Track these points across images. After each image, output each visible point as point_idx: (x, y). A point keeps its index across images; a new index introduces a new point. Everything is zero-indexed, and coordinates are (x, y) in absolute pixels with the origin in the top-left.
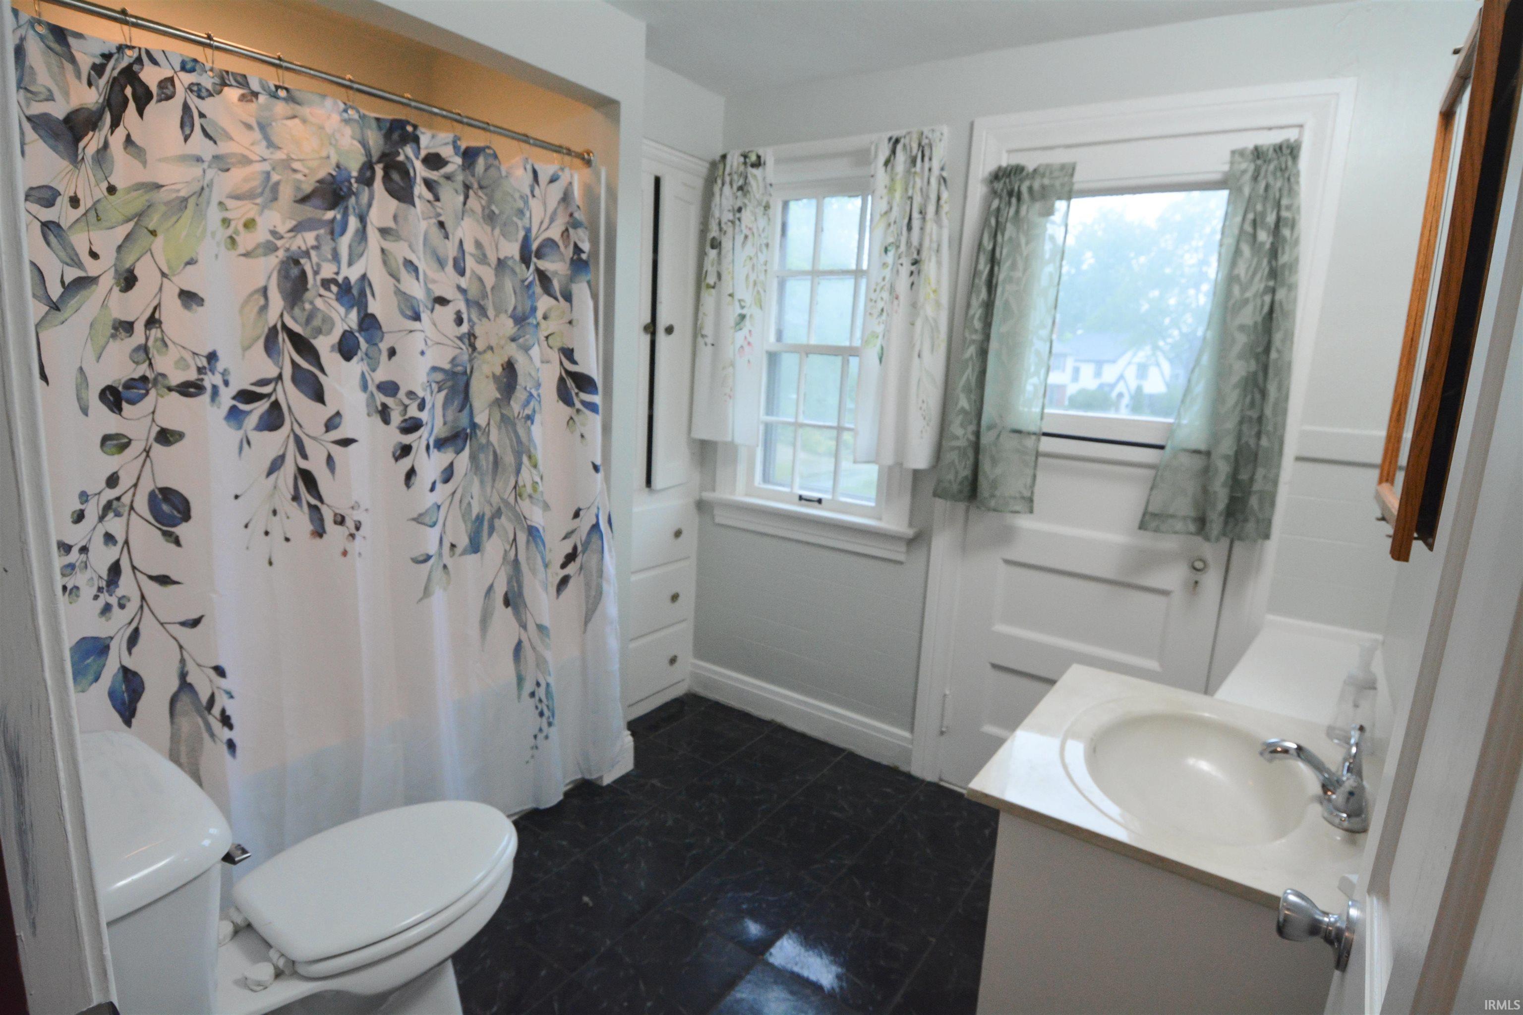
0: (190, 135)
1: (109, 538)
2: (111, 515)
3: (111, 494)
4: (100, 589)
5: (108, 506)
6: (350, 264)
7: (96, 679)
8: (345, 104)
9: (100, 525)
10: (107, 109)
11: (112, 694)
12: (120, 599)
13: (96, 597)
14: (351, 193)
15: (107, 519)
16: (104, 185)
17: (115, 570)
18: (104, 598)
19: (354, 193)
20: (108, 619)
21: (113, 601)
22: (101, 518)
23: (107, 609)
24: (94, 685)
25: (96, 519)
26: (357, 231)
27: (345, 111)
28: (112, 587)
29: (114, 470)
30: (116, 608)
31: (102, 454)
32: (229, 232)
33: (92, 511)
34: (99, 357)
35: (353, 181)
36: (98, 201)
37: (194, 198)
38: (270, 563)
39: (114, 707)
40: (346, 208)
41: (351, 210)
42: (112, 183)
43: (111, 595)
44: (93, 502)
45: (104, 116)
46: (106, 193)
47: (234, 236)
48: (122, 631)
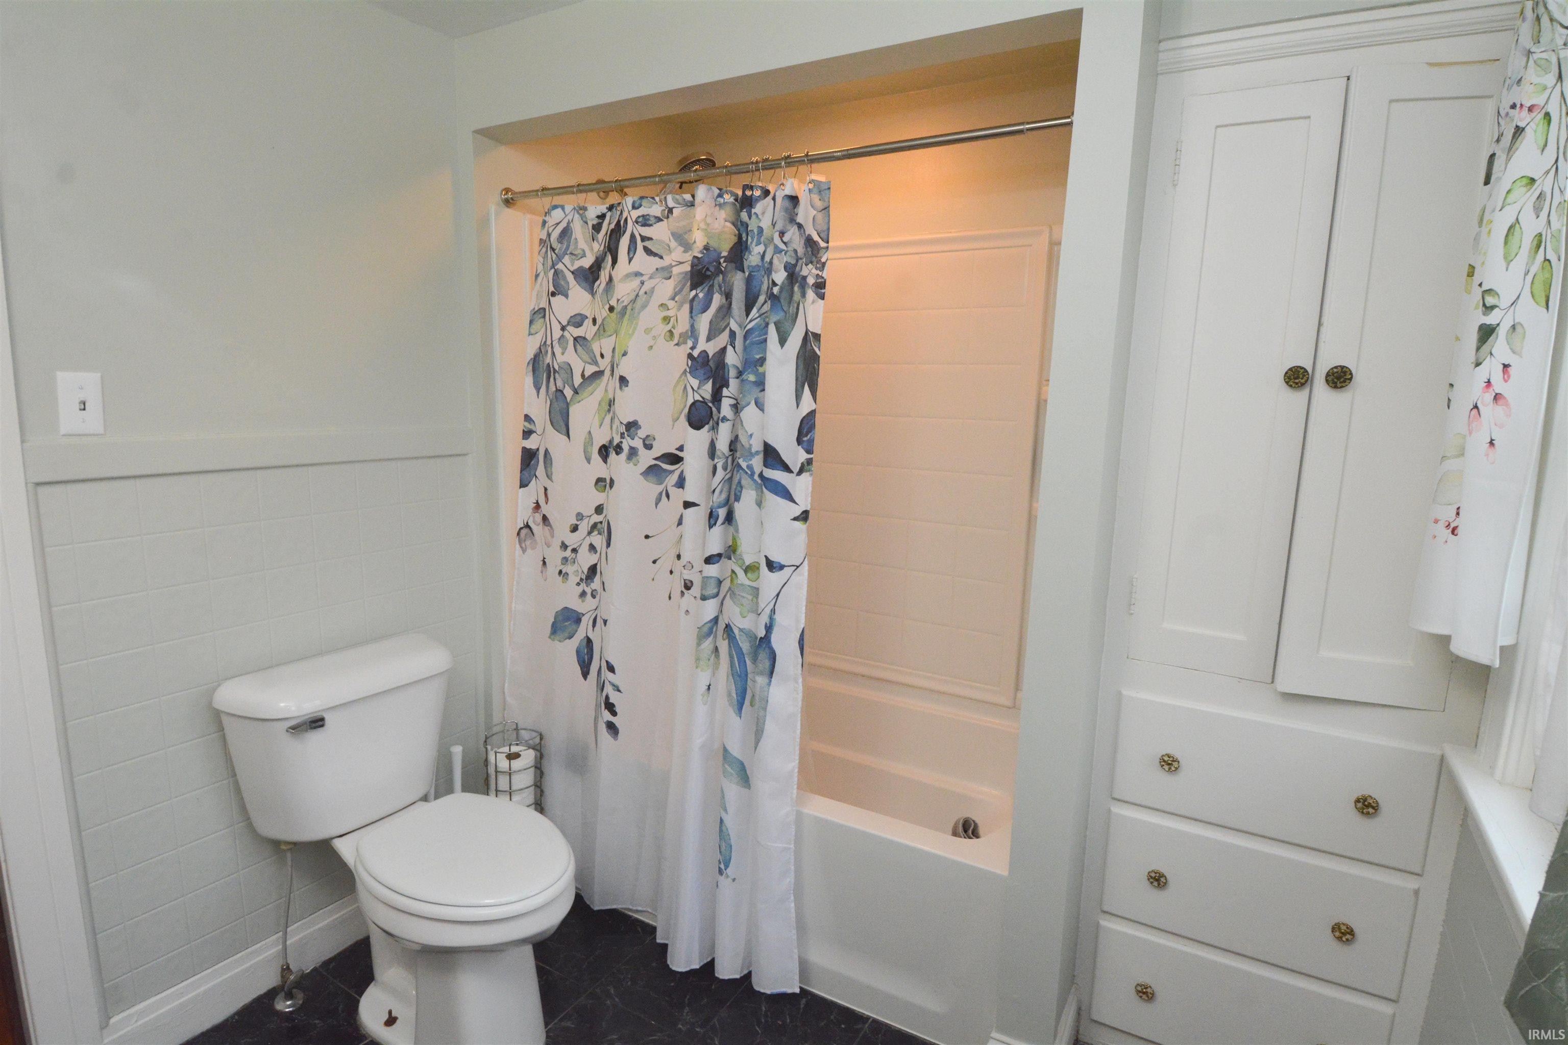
0: (633, 257)
1: (592, 548)
2: (596, 533)
3: (597, 518)
4: (581, 580)
5: (594, 526)
6: (709, 339)
7: (570, 637)
8: (720, 189)
9: (588, 537)
10: (608, 253)
11: (578, 652)
12: (593, 591)
13: (578, 584)
14: (719, 271)
15: (593, 534)
16: (607, 307)
17: (593, 570)
18: (583, 586)
19: (722, 272)
20: (583, 601)
21: (588, 591)
22: (589, 533)
23: (583, 594)
24: (568, 640)
25: (586, 533)
26: (720, 308)
27: (720, 196)
28: (589, 581)
29: (602, 503)
30: (589, 596)
31: (595, 491)
32: (669, 327)
33: (584, 527)
34: (601, 426)
35: (722, 260)
36: (605, 318)
37: (631, 304)
38: (670, 598)
39: (578, 661)
40: (712, 286)
41: (716, 287)
42: (611, 304)
43: (587, 586)
44: (586, 521)
45: (606, 258)
46: (608, 312)
47: (672, 330)
48: (591, 612)
